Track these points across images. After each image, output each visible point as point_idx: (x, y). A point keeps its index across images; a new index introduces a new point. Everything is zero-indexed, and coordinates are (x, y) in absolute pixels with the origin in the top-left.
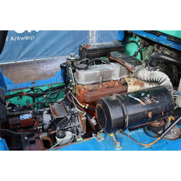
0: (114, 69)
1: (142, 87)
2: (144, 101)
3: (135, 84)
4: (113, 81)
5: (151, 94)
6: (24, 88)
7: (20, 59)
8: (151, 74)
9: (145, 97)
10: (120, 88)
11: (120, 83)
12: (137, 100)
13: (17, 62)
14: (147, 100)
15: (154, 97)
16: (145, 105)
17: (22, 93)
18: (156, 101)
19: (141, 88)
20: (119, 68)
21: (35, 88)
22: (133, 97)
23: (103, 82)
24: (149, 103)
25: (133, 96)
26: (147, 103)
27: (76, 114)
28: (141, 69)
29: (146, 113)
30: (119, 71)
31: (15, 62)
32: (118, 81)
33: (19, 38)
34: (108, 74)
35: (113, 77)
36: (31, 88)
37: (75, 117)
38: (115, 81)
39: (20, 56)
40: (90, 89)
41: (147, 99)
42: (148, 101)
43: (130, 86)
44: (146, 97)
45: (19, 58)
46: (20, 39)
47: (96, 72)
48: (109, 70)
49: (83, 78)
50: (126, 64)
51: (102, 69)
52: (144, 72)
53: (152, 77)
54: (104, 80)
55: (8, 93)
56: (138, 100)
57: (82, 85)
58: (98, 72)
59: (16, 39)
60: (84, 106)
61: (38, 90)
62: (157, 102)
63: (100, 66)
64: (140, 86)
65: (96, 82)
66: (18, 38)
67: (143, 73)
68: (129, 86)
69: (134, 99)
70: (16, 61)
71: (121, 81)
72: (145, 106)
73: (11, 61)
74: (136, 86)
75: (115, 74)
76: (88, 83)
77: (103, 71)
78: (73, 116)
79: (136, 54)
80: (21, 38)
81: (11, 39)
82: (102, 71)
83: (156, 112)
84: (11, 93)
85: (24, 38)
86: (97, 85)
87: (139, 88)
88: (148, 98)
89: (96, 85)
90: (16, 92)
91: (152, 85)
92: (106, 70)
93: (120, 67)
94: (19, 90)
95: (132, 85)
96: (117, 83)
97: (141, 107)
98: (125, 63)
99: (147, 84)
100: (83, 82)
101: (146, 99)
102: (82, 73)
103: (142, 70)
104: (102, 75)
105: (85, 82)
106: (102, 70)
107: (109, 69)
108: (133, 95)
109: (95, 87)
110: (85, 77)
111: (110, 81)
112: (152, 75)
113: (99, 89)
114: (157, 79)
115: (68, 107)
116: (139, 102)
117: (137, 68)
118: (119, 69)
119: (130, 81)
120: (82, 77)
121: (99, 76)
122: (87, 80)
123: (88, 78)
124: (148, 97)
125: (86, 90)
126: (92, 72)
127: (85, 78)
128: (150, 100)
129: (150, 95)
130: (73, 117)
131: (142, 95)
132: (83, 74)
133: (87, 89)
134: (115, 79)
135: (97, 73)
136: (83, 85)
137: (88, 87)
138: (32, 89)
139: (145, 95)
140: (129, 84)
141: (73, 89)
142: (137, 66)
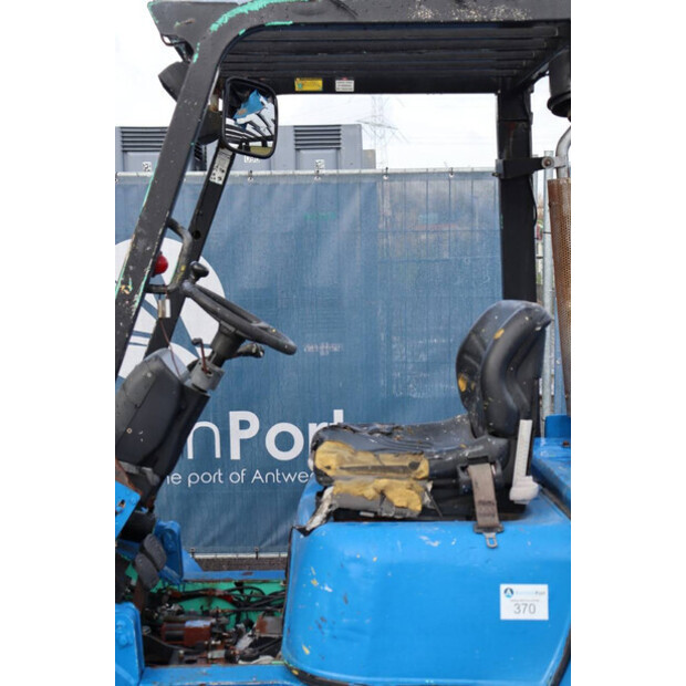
6: (219, 581)
7: (272, 545)
13: (262, 555)
17: (214, 590)
21: (246, 585)
31: (254, 556)
33: (278, 474)
36: (236, 584)
39: (274, 537)
45: (269, 541)
46: (281, 478)
55: (181, 586)
59: (270, 477)
61: (255, 591)
66: (276, 476)
70: (257, 553)
73: (244, 552)
80: (286, 475)
81: (255, 477)
84: (190, 588)
85: (293, 475)
90: (199, 586)
94: (208, 582)
138: (240, 585)
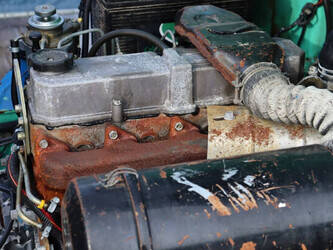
0: (168, 73)
1: (263, 143)
2: (225, 201)
3: (237, 130)
4: (168, 115)
5: (263, 174)
8: (292, 97)
9: (235, 186)
10: (187, 143)
11: (194, 125)
12: (198, 195)
14: (241, 196)
15: (270, 186)
16: (229, 214)
18: (278, 203)
19: (257, 147)
20: (188, 68)
22: (187, 183)
23: (124, 118)
24: (246, 208)
25: (188, 179)
26: (239, 207)
27: (27, 232)
28: (265, 75)
29: (232, 243)
30: (190, 79)
32: (186, 117)
34: (148, 90)
35: (167, 101)
37: (22, 242)
38: (174, 115)
40: (75, 141)
41: (241, 191)
42: (244, 202)
43: (217, 139)
44: (240, 187)
47: (99, 80)
48: (148, 75)
49: (49, 99)
50: (218, 55)
51: (125, 69)
52: (270, 91)
53: (293, 108)
54: (133, 110)
56: (205, 193)
57: (47, 127)
58: (107, 81)
60: (41, 204)
62: (281, 205)
63: (125, 60)
64: (254, 141)
65: (99, 117)
67: (267, 90)
68: (212, 138)
69: (190, 190)
71: (196, 117)
72: (227, 216)
74: (237, 139)
75: (172, 90)
76: (66, 119)
77: (125, 77)
78: (18, 238)
79: (308, 12)
82: (122, 78)
83: (274, 243)
86: (103, 130)
87: (249, 146)
88: (245, 190)
89: (99, 130)
91: (301, 137)
92: (137, 77)
93: (190, 66)
95: (223, 134)
96: (178, 126)
97: (211, 220)
98: (212, 54)
99: (283, 133)
100: (49, 116)
101: (238, 193)
102: (45, 85)
103: (264, 80)
104: (123, 92)
105: (59, 116)
106: (123, 75)
107: (151, 72)
108: (191, 175)
109: (95, 137)
110: (54, 98)
111: (157, 115)
112: (294, 101)
113: (109, 143)
114: (309, 119)
115: (6, 203)
116: (207, 201)
117: (250, 71)
118: (189, 72)
119: (222, 119)
120: (46, 99)
121: (112, 96)
122: (62, 109)
123: (66, 102)
124: (245, 185)
125: (57, 146)
126: (85, 82)
127: (58, 101)
128: (251, 196)
129: (257, 178)
130: (16, 241)
131: (226, 177)
132: (46, 88)
133: (60, 142)
134: (173, 109)
135: (102, 84)
136: (50, 127)
137: (69, 135)
139: (238, 179)
140: (214, 131)
141: (25, 138)
142: (252, 66)
